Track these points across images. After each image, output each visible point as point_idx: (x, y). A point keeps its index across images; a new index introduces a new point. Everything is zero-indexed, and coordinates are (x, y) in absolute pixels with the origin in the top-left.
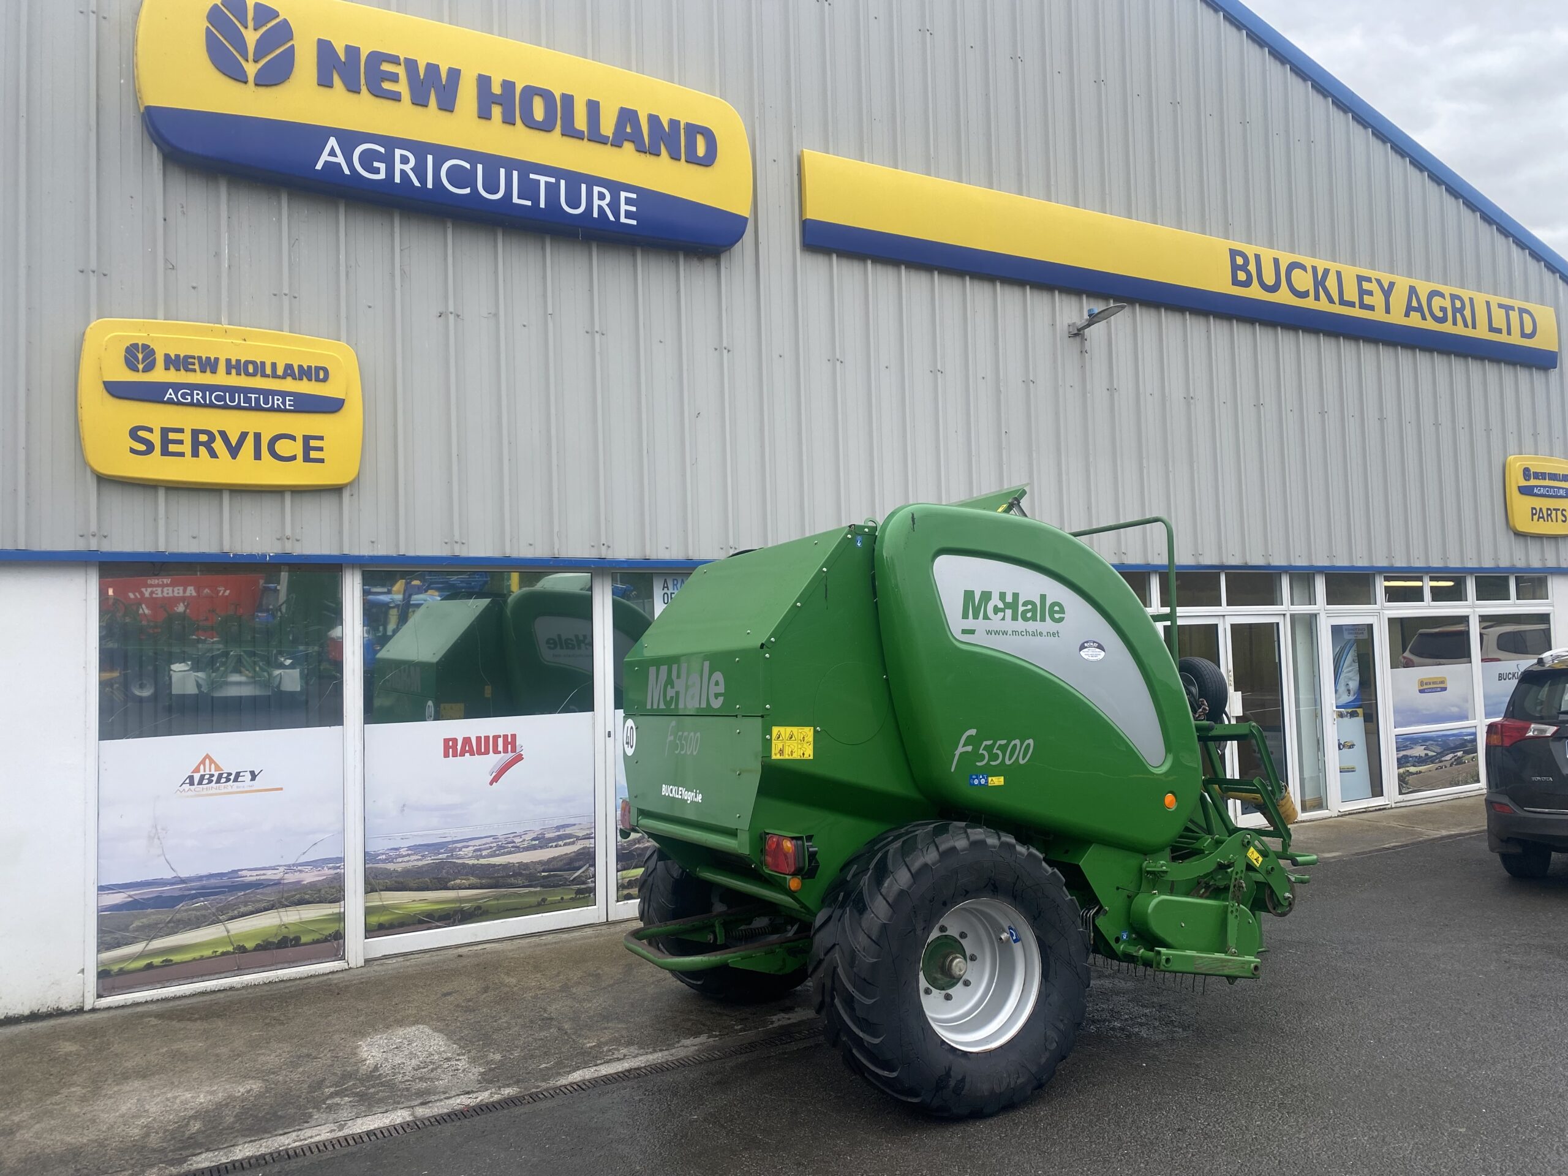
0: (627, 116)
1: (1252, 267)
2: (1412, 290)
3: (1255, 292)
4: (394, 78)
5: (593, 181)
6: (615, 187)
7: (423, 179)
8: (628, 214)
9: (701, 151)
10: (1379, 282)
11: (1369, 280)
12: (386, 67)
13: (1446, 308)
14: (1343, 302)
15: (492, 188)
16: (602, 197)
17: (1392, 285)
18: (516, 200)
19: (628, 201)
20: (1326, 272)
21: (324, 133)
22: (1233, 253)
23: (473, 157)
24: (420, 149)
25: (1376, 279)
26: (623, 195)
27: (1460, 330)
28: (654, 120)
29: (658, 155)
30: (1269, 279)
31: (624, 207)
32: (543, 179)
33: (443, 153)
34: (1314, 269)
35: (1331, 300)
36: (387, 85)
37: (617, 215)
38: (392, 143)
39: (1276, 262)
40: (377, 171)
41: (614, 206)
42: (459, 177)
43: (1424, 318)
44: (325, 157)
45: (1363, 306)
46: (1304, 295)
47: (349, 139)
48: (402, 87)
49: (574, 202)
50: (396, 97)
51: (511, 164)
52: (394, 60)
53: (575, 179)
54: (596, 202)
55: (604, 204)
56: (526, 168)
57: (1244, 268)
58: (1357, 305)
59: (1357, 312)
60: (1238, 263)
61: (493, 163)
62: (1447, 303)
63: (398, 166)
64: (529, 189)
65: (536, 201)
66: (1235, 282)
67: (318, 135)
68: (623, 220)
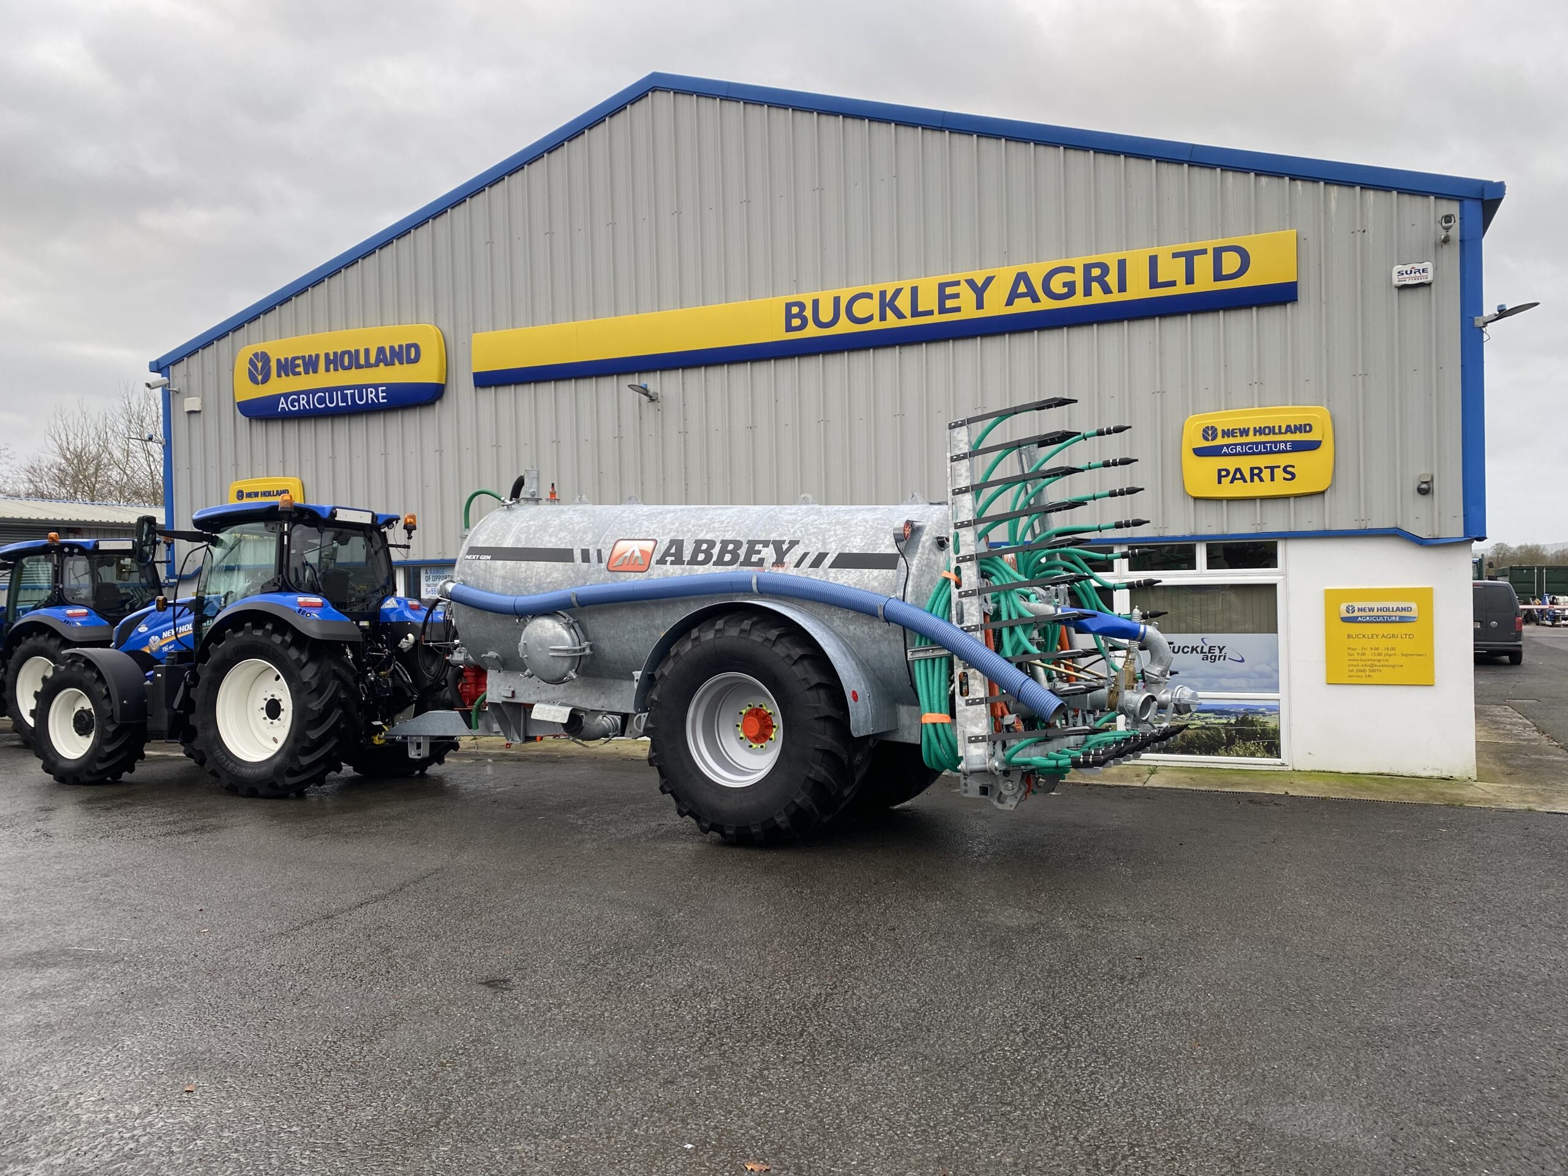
0: (381, 350)
1: (808, 313)
2: (1022, 277)
3: (812, 331)
4: (298, 366)
5: (367, 386)
6: (376, 387)
7: (309, 406)
8: (383, 398)
9: (413, 356)
10: (971, 283)
11: (957, 283)
12: (297, 362)
13: (1074, 282)
14: (915, 313)
15: (331, 402)
16: (371, 393)
17: (989, 280)
18: (340, 404)
19: (383, 391)
20: (898, 292)
21: (278, 397)
22: (789, 306)
23: (323, 390)
24: (307, 393)
25: (966, 281)
26: (380, 389)
27: (1098, 297)
28: (392, 348)
29: (393, 364)
30: (826, 316)
31: (381, 395)
32: (349, 392)
33: (314, 392)
34: (883, 294)
35: (900, 315)
36: (297, 370)
37: (378, 400)
38: (298, 393)
39: (837, 300)
40: (295, 406)
41: (377, 396)
42: (321, 400)
43: (1036, 299)
44: (281, 406)
45: (943, 310)
46: (870, 318)
47: (286, 396)
48: (301, 369)
49: (361, 399)
50: (299, 373)
51: (336, 389)
52: (298, 358)
53: (360, 388)
54: (370, 396)
55: (372, 396)
56: (342, 389)
57: (800, 315)
58: (936, 311)
59: (937, 318)
60: (793, 313)
61: (330, 390)
62: (1078, 278)
63: (301, 402)
64: (344, 398)
65: (347, 403)
66: (789, 328)
67: (275, 399)
68: (381, 401)
